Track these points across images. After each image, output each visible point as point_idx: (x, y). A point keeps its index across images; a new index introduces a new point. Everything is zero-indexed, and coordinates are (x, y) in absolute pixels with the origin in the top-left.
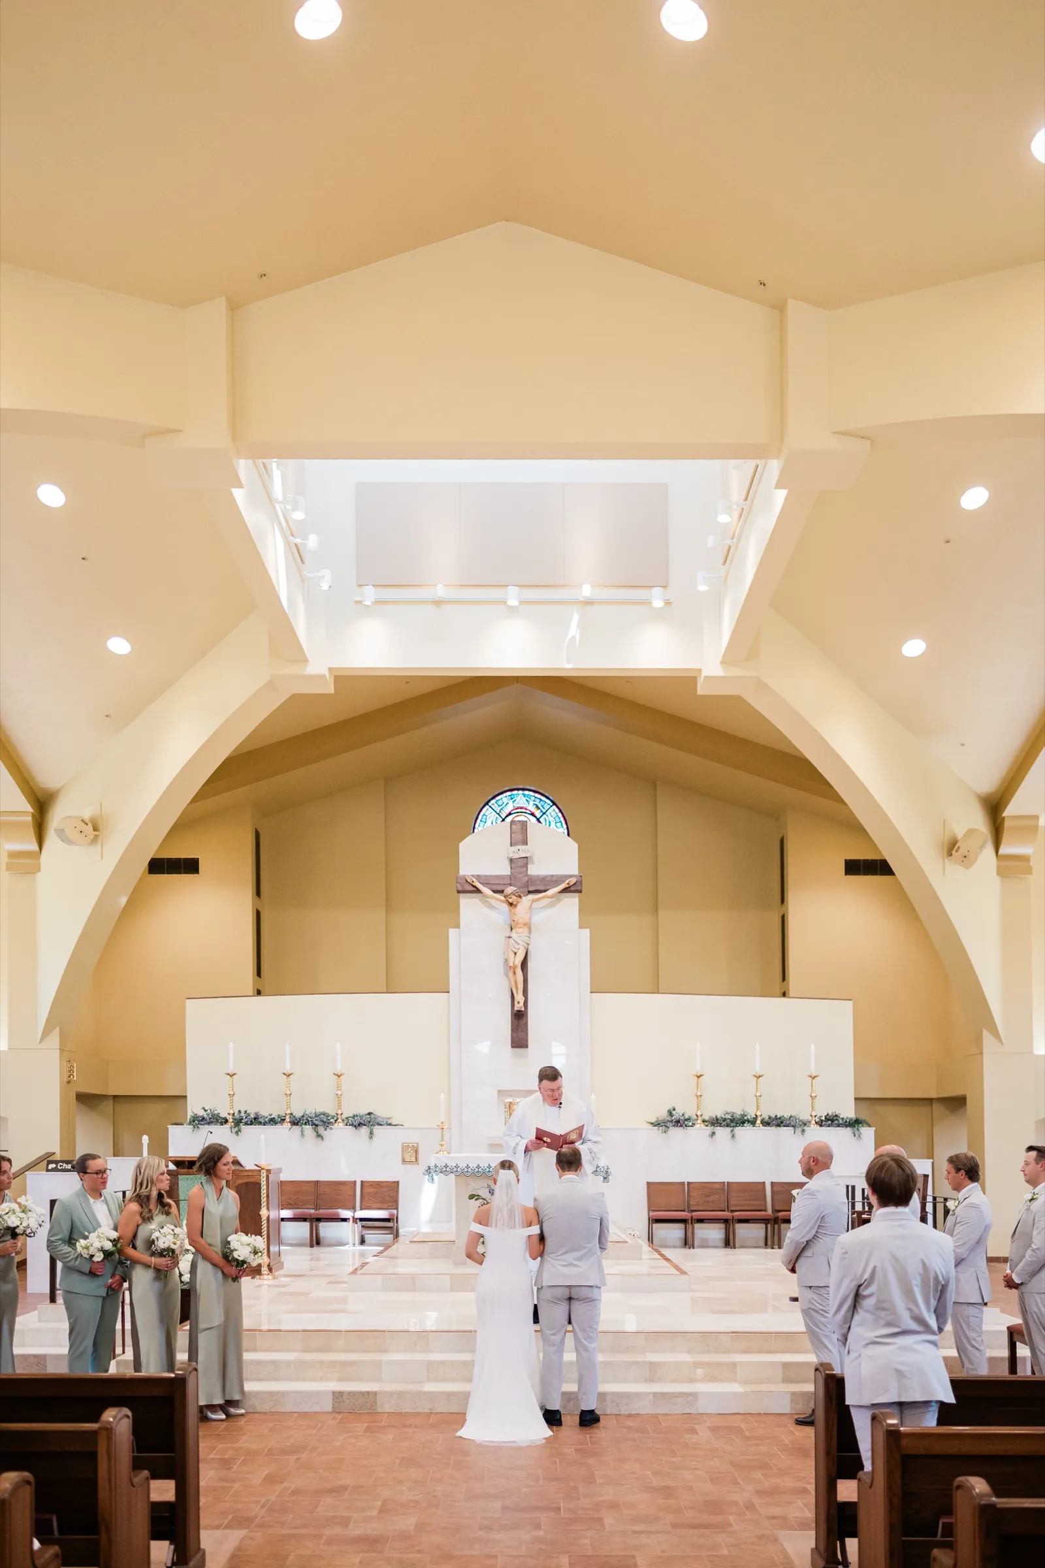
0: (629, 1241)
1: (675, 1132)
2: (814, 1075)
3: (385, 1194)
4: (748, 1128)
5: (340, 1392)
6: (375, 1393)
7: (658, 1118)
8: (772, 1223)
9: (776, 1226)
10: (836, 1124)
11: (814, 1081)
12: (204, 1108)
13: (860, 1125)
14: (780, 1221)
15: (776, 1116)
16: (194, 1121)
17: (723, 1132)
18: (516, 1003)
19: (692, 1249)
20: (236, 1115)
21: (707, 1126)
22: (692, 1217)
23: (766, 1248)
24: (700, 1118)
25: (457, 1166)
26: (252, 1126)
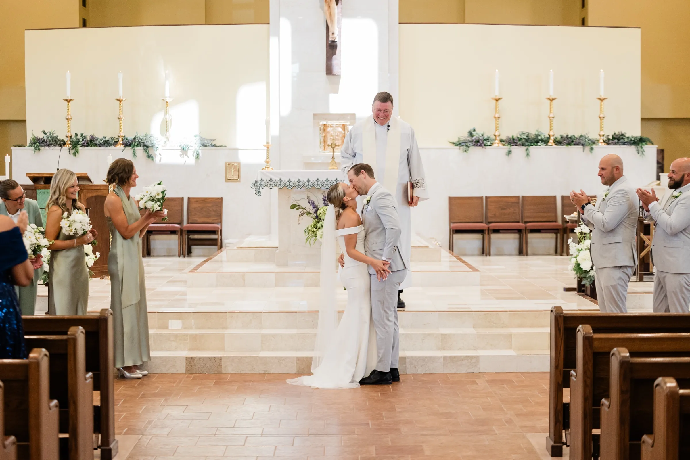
0: (430, 247)
1: (475, 151)
2: (603, 97)
3: (211, 209)
4: (542, 146)
5: (192, 358)
6: (220, 359)
7: (459, 138)
8: (562, 233)
9: (565, 235)
10: (622, 142)
11: (602, 103)
12: (44, 132)
13: (644, 143)
14: (568, 231)
15: (567, 136)
16: (35, 143)
17: (518, 151)
18: (330, 34)
19: (488, 257)
20: (73, 137)
21: (504, 145)
22: (489, 228)
23: (556, 255)
24: (498, 138)
25: (280, 181)
26: (89, 148)
